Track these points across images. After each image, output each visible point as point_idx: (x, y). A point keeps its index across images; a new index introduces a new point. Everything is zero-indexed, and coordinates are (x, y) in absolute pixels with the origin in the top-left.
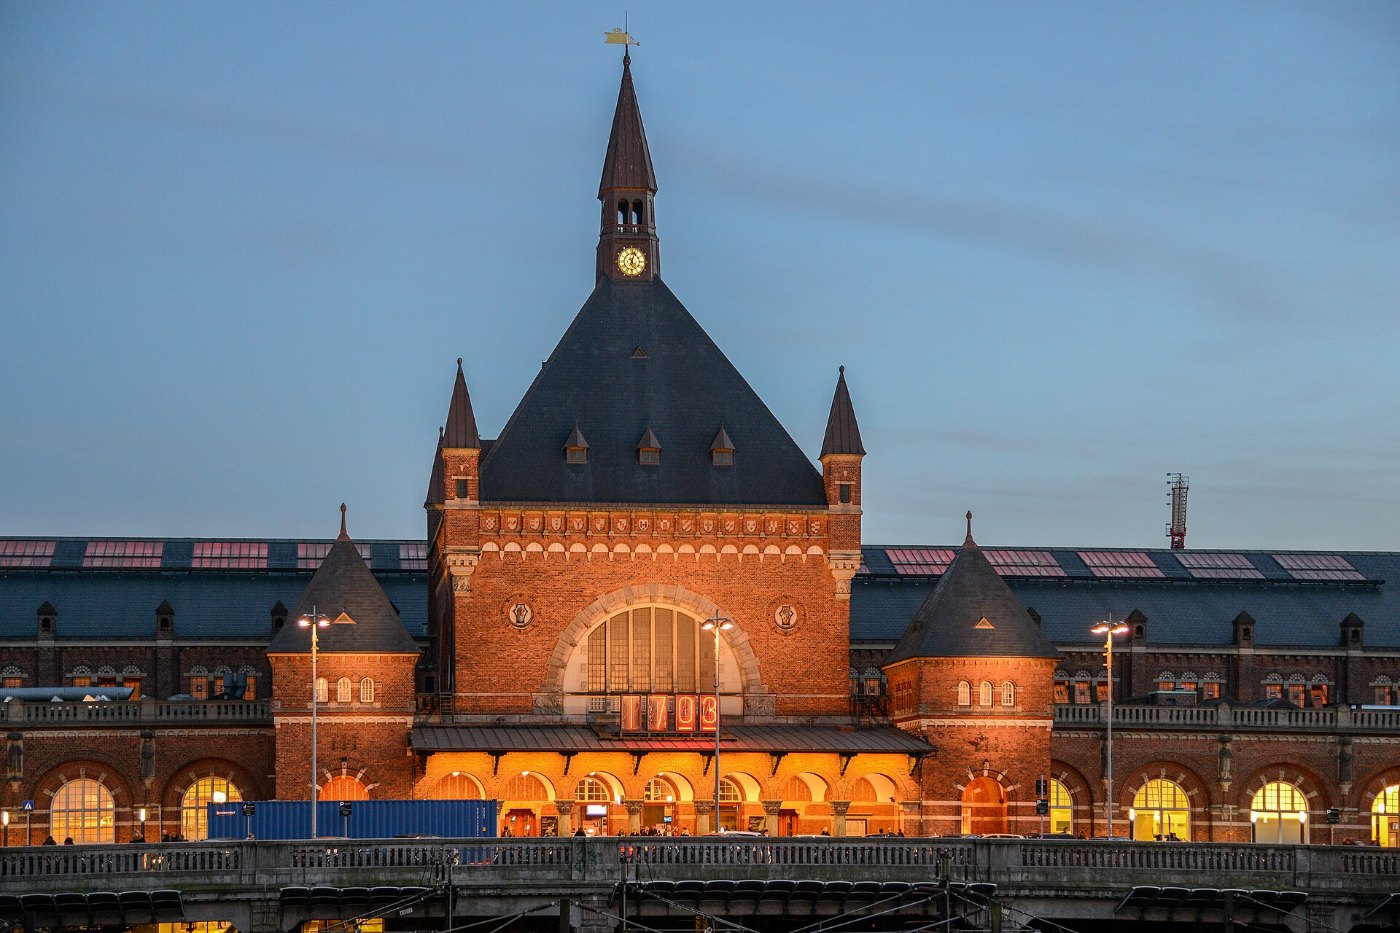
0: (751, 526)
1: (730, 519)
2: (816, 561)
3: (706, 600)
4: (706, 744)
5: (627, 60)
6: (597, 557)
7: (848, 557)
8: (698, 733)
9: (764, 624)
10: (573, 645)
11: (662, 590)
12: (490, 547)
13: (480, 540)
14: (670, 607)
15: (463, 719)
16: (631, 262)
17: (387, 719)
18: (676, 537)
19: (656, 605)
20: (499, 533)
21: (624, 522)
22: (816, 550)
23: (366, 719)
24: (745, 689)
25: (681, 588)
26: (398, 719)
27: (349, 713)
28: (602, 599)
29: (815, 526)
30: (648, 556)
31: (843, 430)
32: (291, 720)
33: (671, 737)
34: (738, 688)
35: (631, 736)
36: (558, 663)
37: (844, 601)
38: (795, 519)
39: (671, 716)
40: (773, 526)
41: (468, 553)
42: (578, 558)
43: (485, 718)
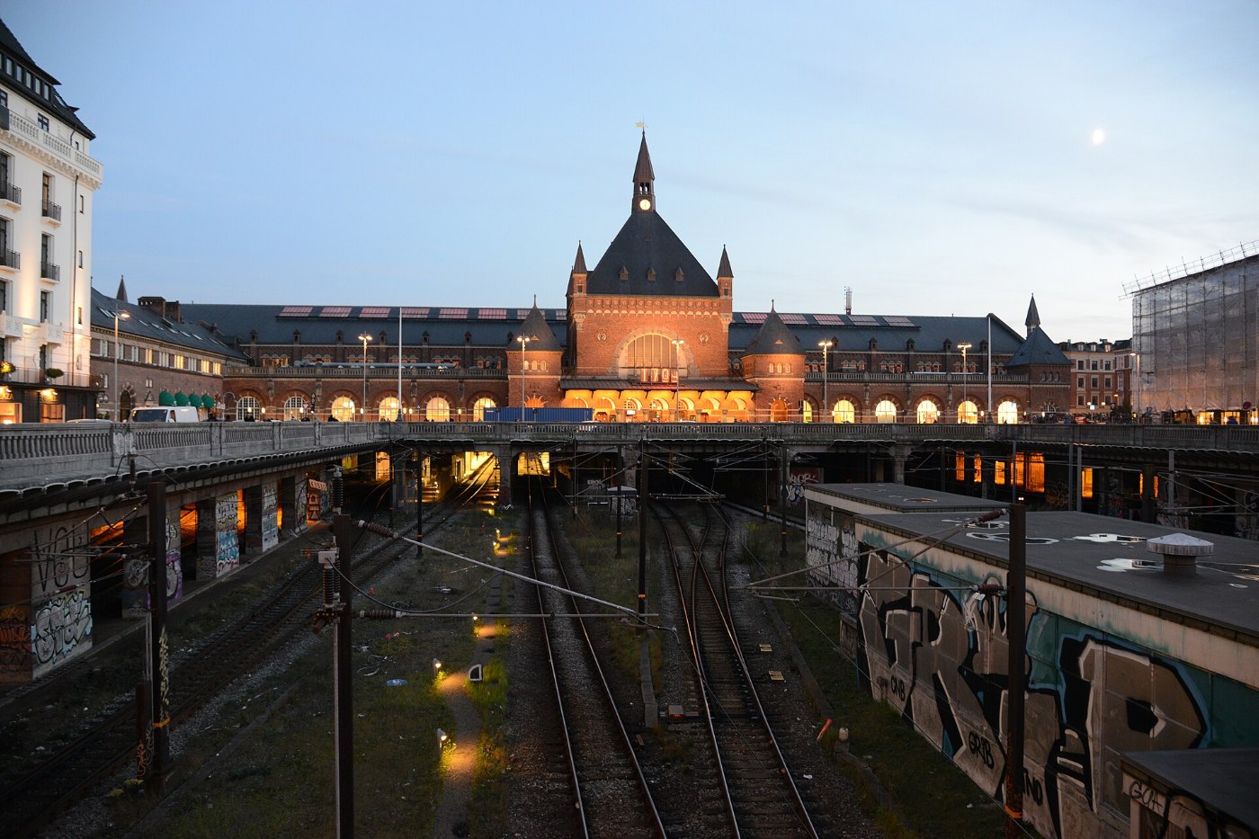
0: (690, 304)
1: (683, 301)
2: (715, 318)
3: (673, 332)
4: (673, 388)
5: (644, 133)
6: (631, 315)
7: (727, 316)
8: (670, 383)
9: (696, 341)
10: (622, 349)
11: (656, 328)
12: (591, 311)
13: (587, 308)
14: (659, 335)
15: (580, 377)
16: (645, 205)
17: (551, 377)
18: (662, 308)
19: (654, 334)
20: (594, 307)
21: (642, 302)
22: (715, 313)
23: (543, 377)
24: (688, 366)
25: (664, 327)
26: (555, 377)
27: (536, 374)
28: (634, 331)
29: (715, 305)
30: (651, 315)
31: (725, 268)
32: (515, 377)
33: (661, 385)
34: (685, 366)
35: (644, 384)
36: (616, 356)
37: (726, 333)
38: (707, 301)
39: (660, 377)
40: (699, 304)
41: (582, 313)
42: (624, 316)
43: (588, 377)
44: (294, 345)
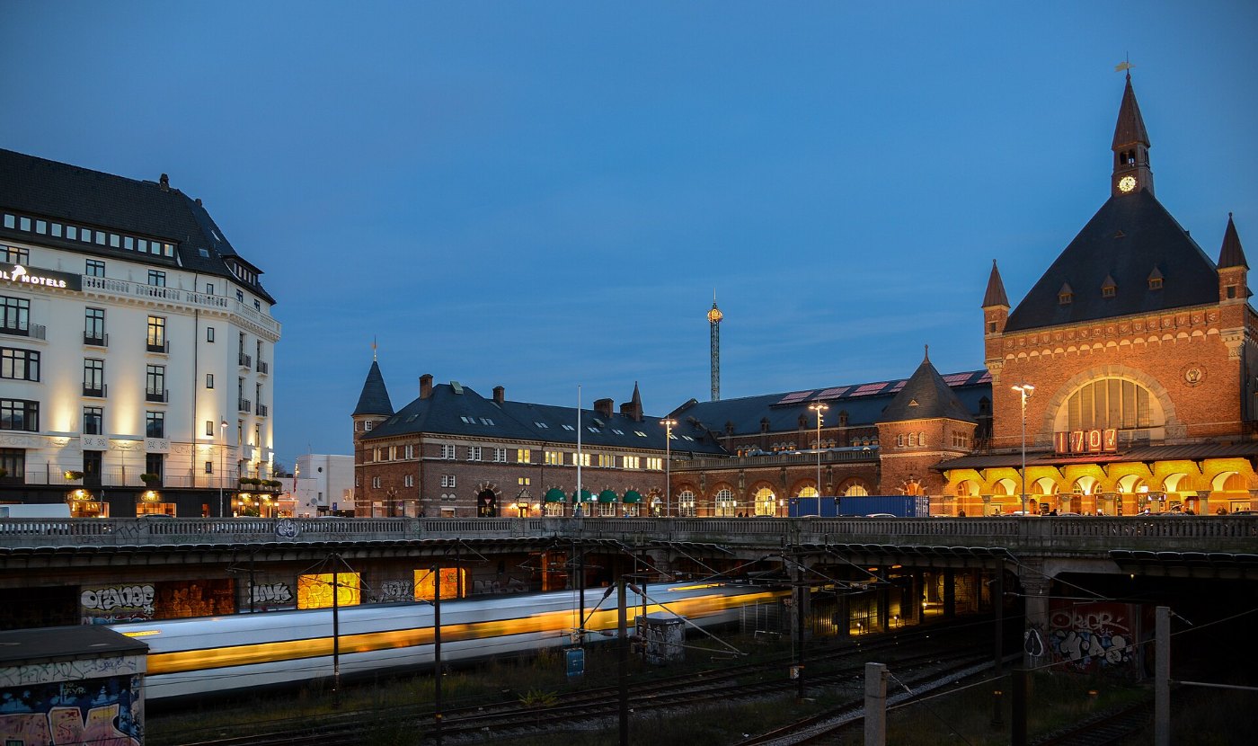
0: (1167, 322)
1: (1152, 320)
2: (1214, 338)
3: (1138, 371)
4: (1104, 461)
5: (1128, 77)
6: (1070, 354)
7: (1234, 333)
8: (1103, 452)
9: (1178, 382)
10: (1059, 406)
11: (1110, 368)
12: (1010, 357)
13: (1003, 354)
14: (1118, 378)
15: (997, 451)
16: (1127, 184)
17: (930, 453)
18: (1119, 336)
19: (1108, 378)
20: (1015, 350)
21: (1086, 332)
22: (1213, 331)
23: (920, 454)
24: (1167, 422)
25: (1122, 366)
26: (936, 453)
27: (913, 451)
28: (1074, 377)
29: (1212, 317)
30: (1101, 350)
31: (1233, 250)
32: (886, 456)
33: (1085, 456)
34: (1163, 423)
35: (1061, 456)
36: (1049, 417)
37: (1235, 361)
38: (1197, 313)
39: (1085, 444)
40: (1182, 321)
41: (996, 361)
42: (1059, 356)
43: (1009, 450)
44: (762, 435)
